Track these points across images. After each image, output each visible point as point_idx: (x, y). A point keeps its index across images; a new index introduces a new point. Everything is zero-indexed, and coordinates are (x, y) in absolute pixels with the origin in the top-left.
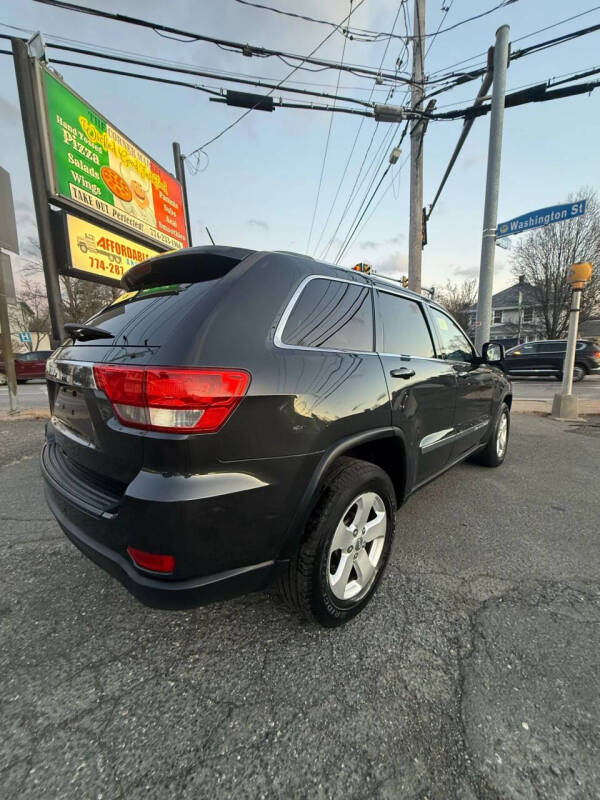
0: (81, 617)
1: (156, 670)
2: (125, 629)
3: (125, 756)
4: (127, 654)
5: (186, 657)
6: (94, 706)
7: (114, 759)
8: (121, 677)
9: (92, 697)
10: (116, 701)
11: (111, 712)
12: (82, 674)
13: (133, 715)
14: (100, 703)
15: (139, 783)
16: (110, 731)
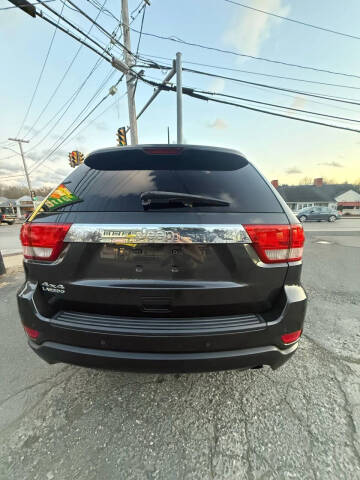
0: (153, 447)
1: (241, 421)
2: (193, 423)
3: (291, 459)
4: (217, 430)
5: (242, 403)
6: (247, 465)
7: (290, 466)
8: (234, 441)
9: (239, 464)
10: (251, 450)
11: (258, 456)
12: (214, 464)
13: (267, 444)
14: (248, 460)
15: (309, 458)
16: (272, 460)
